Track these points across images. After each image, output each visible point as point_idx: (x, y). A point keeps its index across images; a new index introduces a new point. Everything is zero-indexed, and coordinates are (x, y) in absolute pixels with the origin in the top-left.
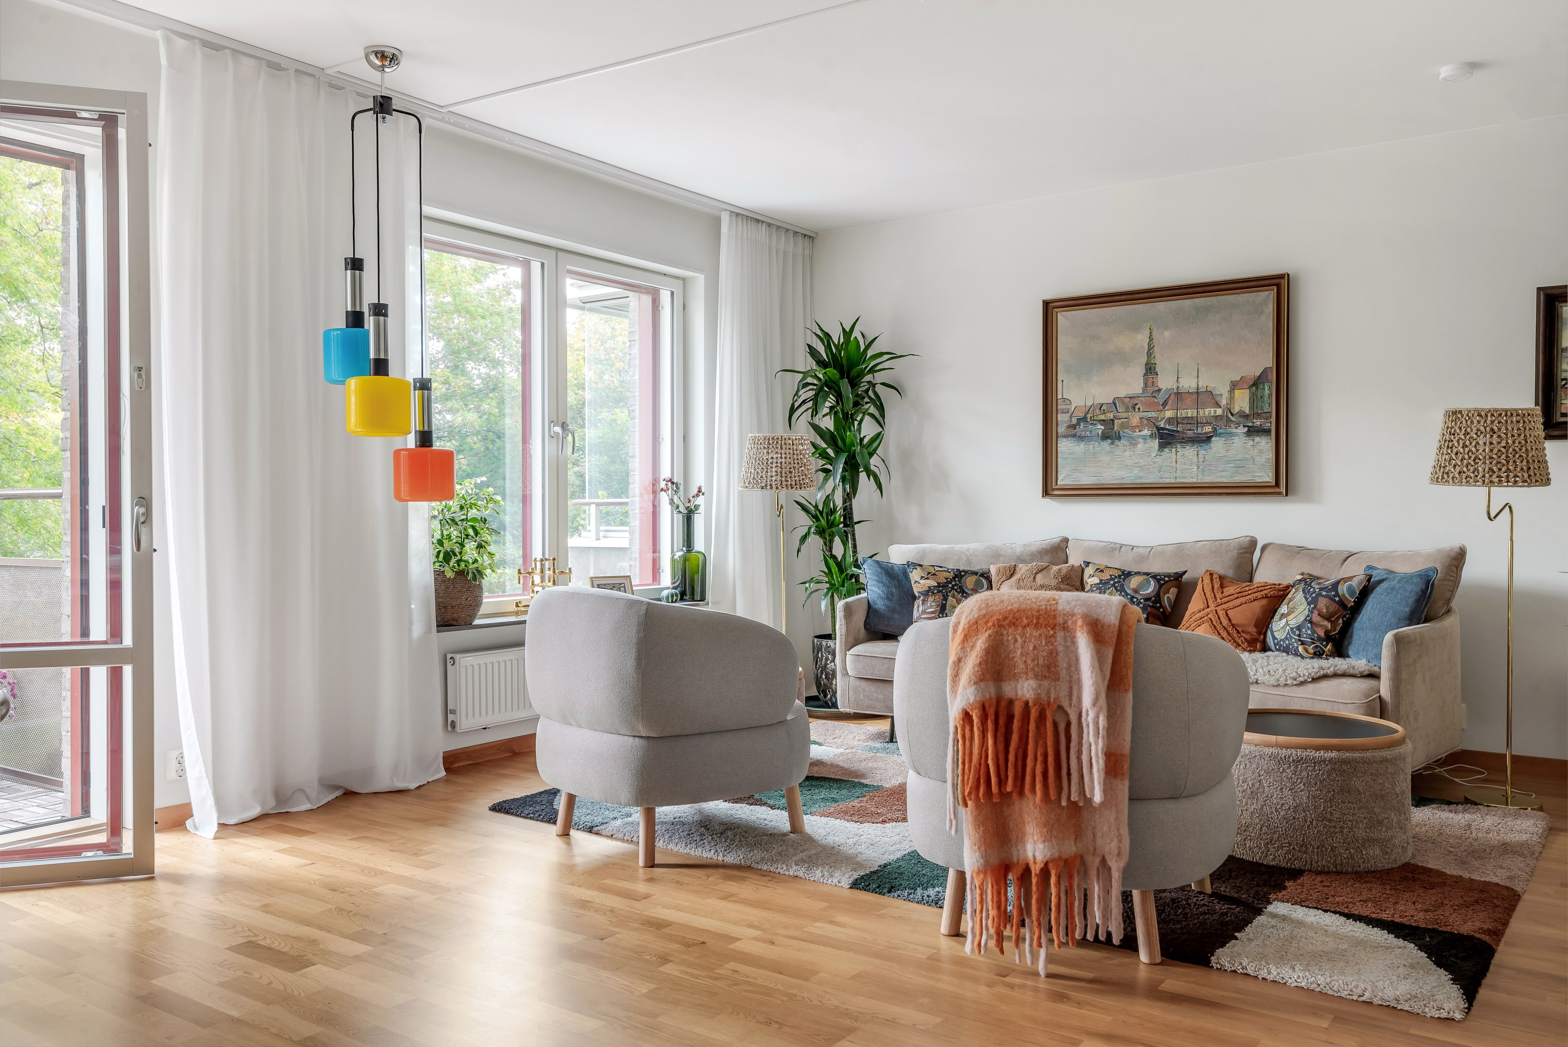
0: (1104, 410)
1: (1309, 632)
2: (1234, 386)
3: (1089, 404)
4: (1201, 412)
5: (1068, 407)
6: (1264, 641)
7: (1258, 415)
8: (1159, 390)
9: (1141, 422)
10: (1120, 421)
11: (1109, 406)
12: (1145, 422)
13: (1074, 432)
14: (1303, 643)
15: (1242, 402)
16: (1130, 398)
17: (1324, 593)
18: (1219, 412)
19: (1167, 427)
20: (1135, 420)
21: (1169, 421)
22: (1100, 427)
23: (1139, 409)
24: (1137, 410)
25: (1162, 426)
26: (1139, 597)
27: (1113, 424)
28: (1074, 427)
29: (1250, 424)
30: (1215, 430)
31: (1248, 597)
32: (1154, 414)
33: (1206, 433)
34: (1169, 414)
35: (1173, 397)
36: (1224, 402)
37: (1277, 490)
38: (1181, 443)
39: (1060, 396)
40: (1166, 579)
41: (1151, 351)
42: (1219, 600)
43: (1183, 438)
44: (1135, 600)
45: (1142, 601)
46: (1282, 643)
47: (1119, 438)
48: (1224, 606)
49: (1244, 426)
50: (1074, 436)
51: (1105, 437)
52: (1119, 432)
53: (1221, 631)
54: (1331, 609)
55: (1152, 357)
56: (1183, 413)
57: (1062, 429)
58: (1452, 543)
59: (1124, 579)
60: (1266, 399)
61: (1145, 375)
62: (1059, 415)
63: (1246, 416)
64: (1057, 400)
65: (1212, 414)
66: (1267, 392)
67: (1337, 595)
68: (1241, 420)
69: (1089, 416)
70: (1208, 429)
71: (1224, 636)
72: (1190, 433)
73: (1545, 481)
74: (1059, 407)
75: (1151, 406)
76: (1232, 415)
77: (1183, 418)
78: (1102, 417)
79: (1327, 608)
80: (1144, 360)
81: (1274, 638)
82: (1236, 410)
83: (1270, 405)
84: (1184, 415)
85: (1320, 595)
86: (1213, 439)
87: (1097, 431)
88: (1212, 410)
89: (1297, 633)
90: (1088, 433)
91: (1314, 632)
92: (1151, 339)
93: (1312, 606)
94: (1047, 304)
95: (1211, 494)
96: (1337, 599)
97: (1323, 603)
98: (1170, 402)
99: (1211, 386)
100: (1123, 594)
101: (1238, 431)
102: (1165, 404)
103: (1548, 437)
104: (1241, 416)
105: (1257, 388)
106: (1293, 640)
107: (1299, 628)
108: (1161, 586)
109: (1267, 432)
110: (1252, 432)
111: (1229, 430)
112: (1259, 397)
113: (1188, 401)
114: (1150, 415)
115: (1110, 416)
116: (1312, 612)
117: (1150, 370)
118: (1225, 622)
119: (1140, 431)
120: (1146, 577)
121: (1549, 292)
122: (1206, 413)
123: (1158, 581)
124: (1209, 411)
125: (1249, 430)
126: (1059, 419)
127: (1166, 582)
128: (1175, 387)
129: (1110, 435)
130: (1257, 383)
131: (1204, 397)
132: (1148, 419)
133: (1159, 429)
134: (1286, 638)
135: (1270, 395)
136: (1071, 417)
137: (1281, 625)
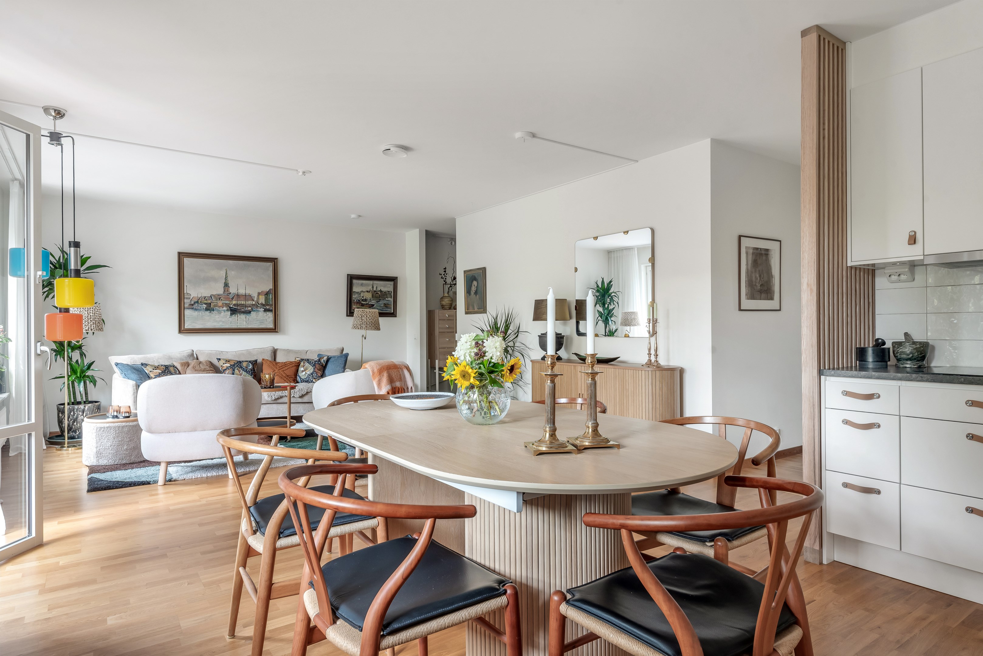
0: (206, 299)
1: (316, 375)
2: (259, 294)
3: (199, 296)
4: (247, 302)
5: (189, 297)
6: (296, 380)
7: (268, 305)
8: (230, 293)
9: (223, 305)
10: (214, 304)
11: (208, 298)
12: (225, 305)
13: (192, 306)
14: (314, 378)
15: (262, 300)
16: (218, 295)
17: (317, 363)
18: (254, 303)
19: (234, 307)
20: (220, 303)
21: (234, 305)
22: (205, 306)
23: (222, 300)
24: (221, 300)
25: (232, 306)
26: (249, 370)
27: (211, 304)
28: (193, 305)
29: (265, 308)
30: (252, 309)
31: (289, 366)
32: (228, 302)
33: (249, 310)
34: (234, 302)
35: (236, 296)
36: (255, 299)
37: (275, 331)
38: (239, 313)
39: (185, 292)
40: (254, 363)
41: (227, 278)
42: (278, 368)
43: (240, 312)
44: (248, 371)
45: (250, 371)
46: (305, 380)
47: (213, 310)
48: (283, 369)
49: (263, 308)
50: (192, 309)
51: (207, 309)
52: (213, 308)
53: (284, 378)
54: (320, 367)
55: (227, 280)
56: (240, 302)
57: (186, 306)
58: (340, 346)
59: (240, 364)
60: (271, 299)
61: (224, 287)
62: (185, 300)
63: (264, 305)
64: (184, 293)
65: (251, 303)
66: (271, 297)
67: (321, 363)
68: (262, 306)
69: (199, 301)
70: (250, 309)
71: (285, 380)
72: (243, 310)
73: (379, 329)
74: (185, 297)
75: (227, 299)
76: (259, 304)
77: (240, 304)
78: (206, 302)
79: (319, 367)
80: (224, 281)
81: (301, 378)
82: (260, 303)
83: (272, 301)
84: (240, 303)
85: (315, 364)
86: (252, 312)
87: (203, 307)
88: (251, 302)
89: (312, 375)
90: (199, 308)
91: (317, 375)
92: (226, 274)
93: (314, 367)
94: (180, 254)
95: (252, 332)
96: (321, 364)
97: (317, 366)
98: (234, 298)
99: (251, 293)
100: (242, 369)
101: (260, 310)
102: (232, 299)
103: (380, 316)
104: (262, 305)
105: (267, 296)
106: (310, 378)
107: (312, 374)
108: (253, 365)
109: (271, 311)
110: (266, 310)
111: (257, 309)
112: (268, 299)
113: (242, 298)
114: (226, 302)
115: (210, 302)
116: (315, 369)
117: (226, 285)
118: (285, 375)
119: (222, 308)
120: (247, 362)
121: (351, 276)
122: (249, 303)
123: (252, 363)
124: (250, 302)
125: (265, 310)
126: (185, 301)
127: (254, 364)
128: (237, 292)
129: (209, 308)
130: (267, 294)
131: (247, 297)
132: (226, 304)
133: (230, 308)
134: (307, 378)
135: (272, 298)
136: (191, 301)
137: (304, 374)
